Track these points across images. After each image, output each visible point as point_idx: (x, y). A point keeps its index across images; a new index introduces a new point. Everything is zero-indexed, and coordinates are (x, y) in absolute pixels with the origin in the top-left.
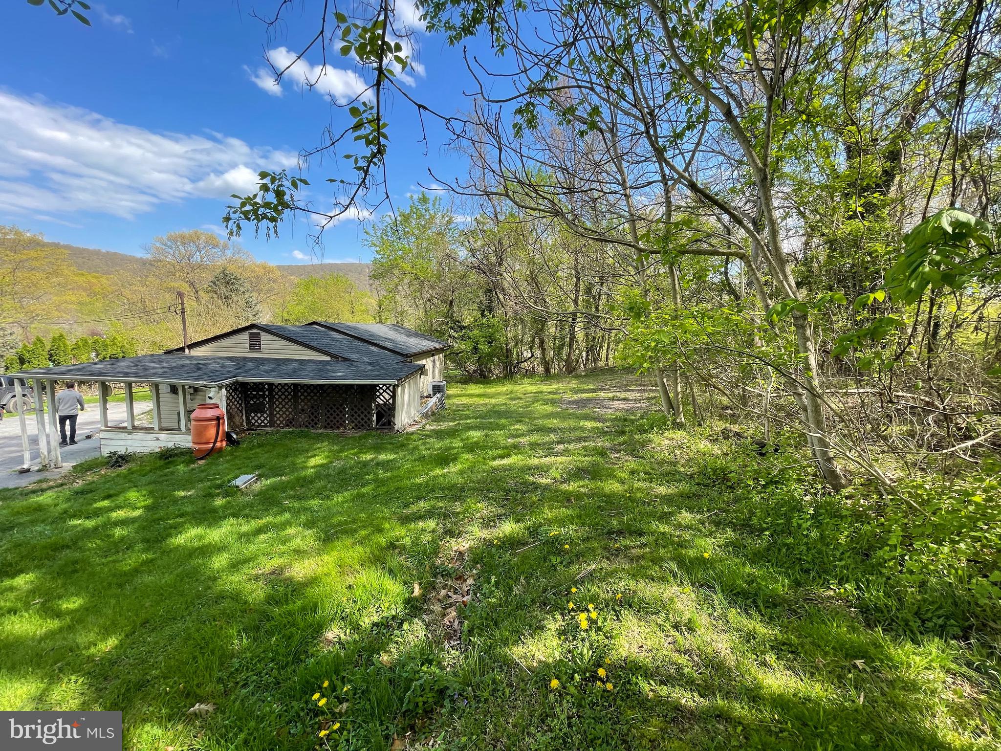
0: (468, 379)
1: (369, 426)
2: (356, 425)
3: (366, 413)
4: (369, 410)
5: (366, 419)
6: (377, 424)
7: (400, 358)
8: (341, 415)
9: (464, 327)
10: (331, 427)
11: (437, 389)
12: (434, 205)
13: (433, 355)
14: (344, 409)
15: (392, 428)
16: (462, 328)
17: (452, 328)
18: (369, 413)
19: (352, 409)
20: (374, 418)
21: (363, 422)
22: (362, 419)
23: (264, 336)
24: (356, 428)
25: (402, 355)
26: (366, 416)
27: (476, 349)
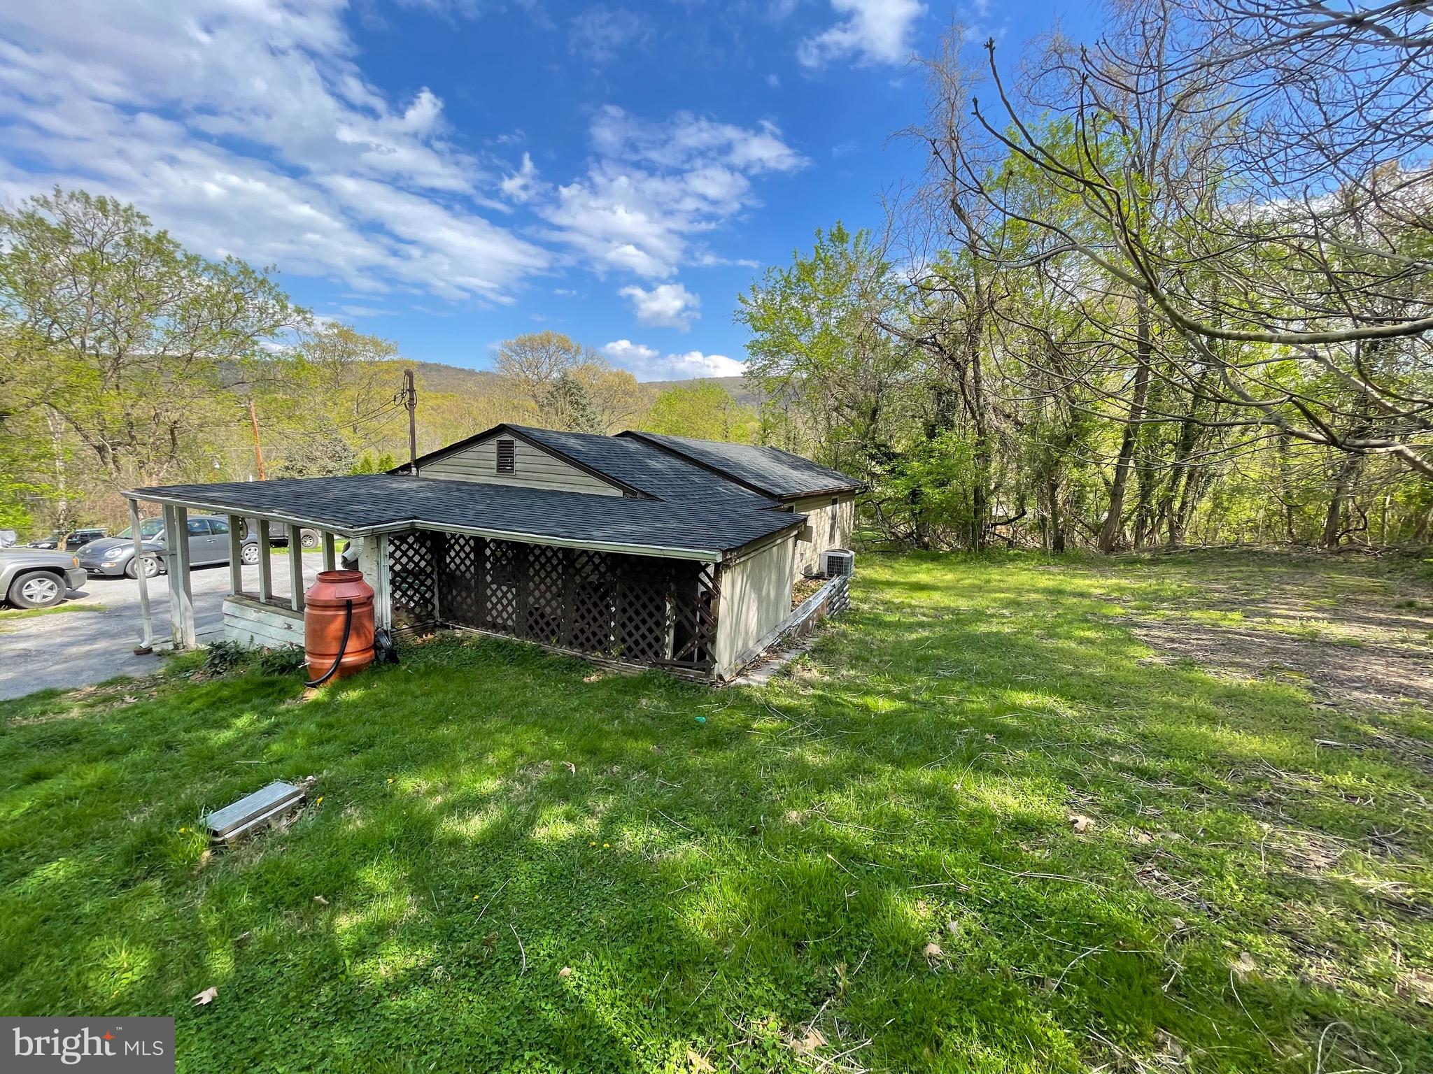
0: (894, 549)
1: (656, 654)
2: (630, 649)
3: (651, 622)
4: (657, 616)
5: (650, 638)
6: (675, 653)
7: (767, 502)
8: (600, 621)
9: (895, 456)
10: (582, 645)
11: (836, 566)
12: (856, 245)
13: (834, 502)
14: (608, 607)
15: (708, 671)
16: (892, 456)
17: (872, 457)
18: (658, 624)
19: (624, 611)
20: (669, 639)
21: (643, 644)
22: (644, 637)
23: (520, 447)
24: (630, 654)
25: (770, 495)
26: (650, 630)
27: (915, 495)
